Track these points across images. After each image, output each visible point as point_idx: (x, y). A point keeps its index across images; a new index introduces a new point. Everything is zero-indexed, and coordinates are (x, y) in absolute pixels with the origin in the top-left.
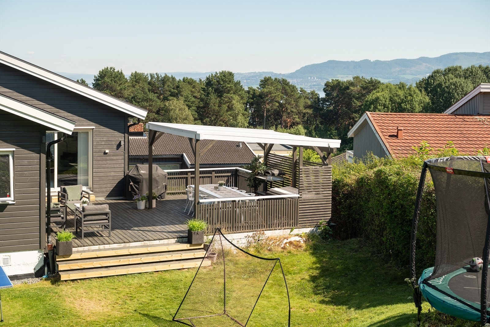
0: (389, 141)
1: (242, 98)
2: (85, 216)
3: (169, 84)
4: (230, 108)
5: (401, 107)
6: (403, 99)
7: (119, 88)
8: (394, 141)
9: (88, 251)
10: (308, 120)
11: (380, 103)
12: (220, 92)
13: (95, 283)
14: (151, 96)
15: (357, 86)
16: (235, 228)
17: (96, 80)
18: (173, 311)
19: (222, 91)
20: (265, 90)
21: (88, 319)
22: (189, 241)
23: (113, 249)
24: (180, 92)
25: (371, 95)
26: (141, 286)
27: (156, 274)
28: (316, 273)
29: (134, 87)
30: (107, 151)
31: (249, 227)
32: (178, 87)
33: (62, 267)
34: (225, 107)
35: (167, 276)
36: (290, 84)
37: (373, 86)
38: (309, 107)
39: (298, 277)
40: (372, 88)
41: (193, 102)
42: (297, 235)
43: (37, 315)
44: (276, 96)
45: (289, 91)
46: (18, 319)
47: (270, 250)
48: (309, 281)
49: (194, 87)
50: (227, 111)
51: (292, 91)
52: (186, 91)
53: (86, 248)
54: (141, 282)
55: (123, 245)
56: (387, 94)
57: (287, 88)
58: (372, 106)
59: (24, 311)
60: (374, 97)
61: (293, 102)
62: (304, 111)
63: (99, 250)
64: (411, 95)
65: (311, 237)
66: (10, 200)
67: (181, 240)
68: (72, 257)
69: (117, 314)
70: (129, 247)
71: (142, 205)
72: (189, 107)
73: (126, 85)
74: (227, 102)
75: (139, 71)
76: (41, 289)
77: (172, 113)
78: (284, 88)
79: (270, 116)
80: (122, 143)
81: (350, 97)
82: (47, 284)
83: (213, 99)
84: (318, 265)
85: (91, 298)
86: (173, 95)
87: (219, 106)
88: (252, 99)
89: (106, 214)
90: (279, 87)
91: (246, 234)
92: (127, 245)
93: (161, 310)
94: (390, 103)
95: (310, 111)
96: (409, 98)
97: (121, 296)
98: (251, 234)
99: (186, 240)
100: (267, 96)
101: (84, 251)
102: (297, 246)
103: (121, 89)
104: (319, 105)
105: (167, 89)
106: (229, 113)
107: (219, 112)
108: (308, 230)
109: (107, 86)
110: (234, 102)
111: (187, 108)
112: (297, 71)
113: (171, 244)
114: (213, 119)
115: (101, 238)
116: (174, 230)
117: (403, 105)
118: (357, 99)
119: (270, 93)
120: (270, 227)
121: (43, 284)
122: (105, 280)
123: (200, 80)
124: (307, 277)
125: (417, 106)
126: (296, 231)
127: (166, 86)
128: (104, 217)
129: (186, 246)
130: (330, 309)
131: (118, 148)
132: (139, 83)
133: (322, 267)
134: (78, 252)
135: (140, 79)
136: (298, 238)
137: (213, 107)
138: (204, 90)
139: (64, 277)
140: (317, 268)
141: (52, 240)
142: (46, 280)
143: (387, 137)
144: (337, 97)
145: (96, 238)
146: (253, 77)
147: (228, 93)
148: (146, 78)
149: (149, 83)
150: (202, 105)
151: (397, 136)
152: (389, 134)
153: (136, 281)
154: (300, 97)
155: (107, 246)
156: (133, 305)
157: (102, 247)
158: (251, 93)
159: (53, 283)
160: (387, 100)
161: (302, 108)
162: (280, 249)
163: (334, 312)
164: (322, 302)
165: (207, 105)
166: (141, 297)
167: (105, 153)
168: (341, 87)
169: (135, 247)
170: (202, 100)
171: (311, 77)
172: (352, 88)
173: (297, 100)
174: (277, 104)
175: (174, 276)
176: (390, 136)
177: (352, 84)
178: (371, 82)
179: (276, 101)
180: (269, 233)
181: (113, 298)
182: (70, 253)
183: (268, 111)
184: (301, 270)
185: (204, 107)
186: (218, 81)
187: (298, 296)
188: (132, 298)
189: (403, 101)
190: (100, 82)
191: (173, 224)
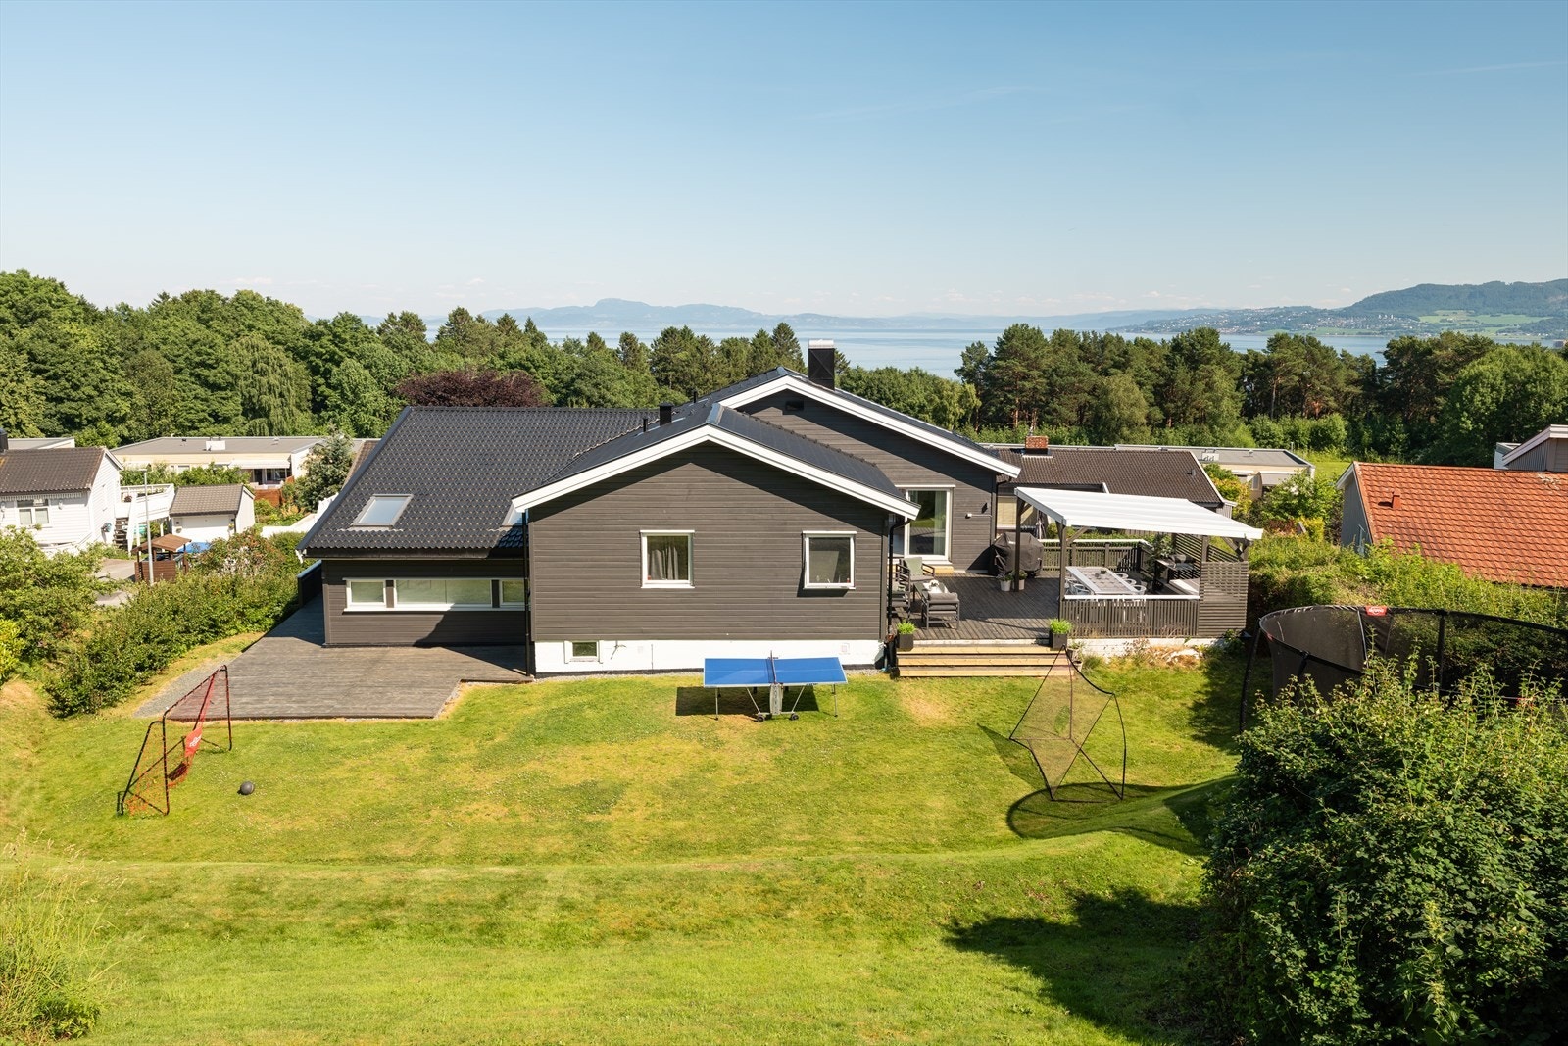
0: (1376, 511)
1: (1230, 371)
2: (931, 605)
3: (1113, 347)
4: (1210, 387)
5: (1526, 391)
6: (1531, 377)
7: (1033, 356)
8: (1384, 512)
9: (932, 645)
10: (1352, 404)
11: (1483, 383)
12: (1193, 361)
13: (936, 683)
14: (1084, 367)
15: (1447, 348)
16: (1110, 632)
17: (1001, 343)
18: (1013, 727)
19: (1197, 361)
20: (1276, 355)
21: (922, 725)
22: (1050, 645)
23: (959, 646)
24: (1128, 360)
25: (1468, 367)
26: (986, 693)
27: (1006, 680)
28: (1202, 698)
29: (1056, 352)
30: (970, 515)
31: (1129, 632)
32: (1126, 352)
33: (901, 661)
34: (1201, 385)
35: (1018, 683)
36: (1322, 344)
37: (1478, 349)
38: (1356, 383)
39: (1177, 704)
40: (1475, 352)
41: (1148, 378)
42: (1193, 648)
43: (871, 714)
44: (1294, 365)
45: (1319, 356)
46: (852, 715)
47: (1152, 664)
48: (1189, 708)
49: (1151, 353)
50: (1205, 391)
51: (1325, 358)
52: (1139, 361)
53: (929, 642)
54: (987, 687)
55: (970, 642)
56: (1498, 367)
57: (1316, 351)
58: (1469, 388)
59: (859, 707)
60: (1473, 372)
61: (1325, 376)
62: (1346, 390)
63: (944, 646)
64: (1546, 369)
65: (1208, 652)
66: (850, 586)
67: (1040, 642)
68: (914, 651)
69: (953, 723)
70: (977, 645)
71: (1006, 586)
72: (1140, 385)
73: (1045, 350)
74: (1205, 378)
75: (1065, 328)
76: (878, 684)
77: (1112, 396)
78: (1310, 352)
79: (1283, 397)
80: (989, 506)
81: (1434, 366)
82: (886, 678)
83: (1182, 373)
84: (1209, 689)
85: (929, 701)
86: (1117, 365)
87: (1191, 384)
88: (1252, 369)
89: (955, 604)
90: (1301, 350)
91: (1124, 640)
92: (976, 642)
93: (1000, 725)
94: (1504, 382)
95: (1357, 390)
96: (1543, 374)
97: (962, 702)
98: (1131, 641)
99: (1046, 641)
100: (1279, 364)
101: (927, 646)
102: (1190, 662)
103: (1037, 357)
104: (1374, 380)
105: (1109, 355)
106: (1208, 394)
107: (1190, 394)
108: (1208, 643)
109: (1016, 352)
110: (1216, 378)
111: (1136, 388)
112: (1356, 305)
113: (1027, 645)
114: (1179, 404)
115: (948, 630)
116: (1035, 626)
117: (1529, 387)
118: (1447, 370)
119: (1284, 360)
120: (1157, 634)
121: (880, 677)
122: (947, 680)
123: (1164, 341)
124: (1190, 704)
125: (1557, 388)
126: (1192, 642)
127: (1107, 352)
128: (953, 607)
129: (1046, 650)
130: (1200, 748)
131: (983, 512)
132: (1064, 346)
133: (1212, 693)
134: (920, 646)
135: (1066, 341)
136: (1191, 652)
137: (1181, 386)
138: (1167, 358)
139: (903, 673)
140: (1207, 693)
141: (893, 631)
142: (886, 673)
143: (1376, 505)
144: (1408, 367)
145: (942, 630)
146: (1273, 315)
147: (1208, 363)
148: (1076, 339)
149: (1081, 347)
150: (1162, 381)
151: (1390, 505)
152: (1380, 500)
153: (982, 685)
154: (1337, 368)
155: (953, 642)
156: (973, 715)
157: (947, 642)
158: (1252, 359)
159: (892, 678)
160: (1499, 378)
161: (1341, 384)
162: (1165, 664)
163: (1202, 754)
164: (1195, 738)
165: (1170, 382)
166: (983, 706)
167: (967, 517)
168: (1417, 350)
169: (985, 645)
170: (1162, 374)
171: (1383, 315)
172: (1437, 352)
173: (1332, 372)
174: (1296, 379)
175: (1026, 685)
176: (1381, 504)
177: (1438, 345)
178: (1475, 342)
179: (1295, 374)
180: (1154, 642)
181: (953, 703)
182: (911, 647)
183: (1280, 388)
184: (1185, 694)
185: (1166, 385)
186: (1192, 345)
187: (1169, 728)
188: (973, 706)
189: (1529, 380)
190: (1005, 347)
191: (1036, 616)
